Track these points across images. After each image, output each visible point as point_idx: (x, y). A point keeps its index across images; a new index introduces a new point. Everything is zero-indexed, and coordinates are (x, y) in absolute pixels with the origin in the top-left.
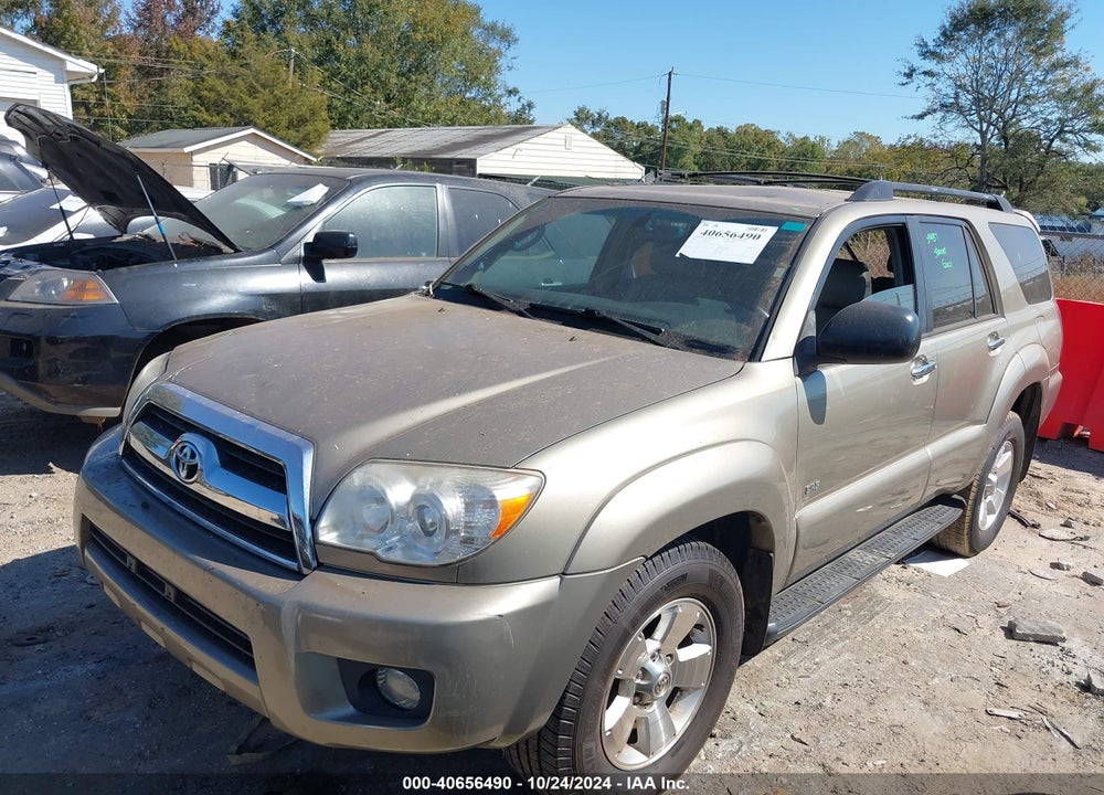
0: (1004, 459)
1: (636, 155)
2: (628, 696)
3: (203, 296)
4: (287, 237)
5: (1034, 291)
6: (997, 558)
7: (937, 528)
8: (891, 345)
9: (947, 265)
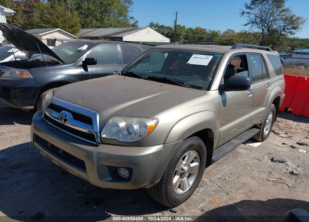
0: (271, 116)
1: (167, 36)
2: (178, 175)
3: (56, 75)
4: (78, 59)
5: (278, 72)
6: (269, 142)
7: (254, 134)
8: (243, 86)
9: (256, 66)
